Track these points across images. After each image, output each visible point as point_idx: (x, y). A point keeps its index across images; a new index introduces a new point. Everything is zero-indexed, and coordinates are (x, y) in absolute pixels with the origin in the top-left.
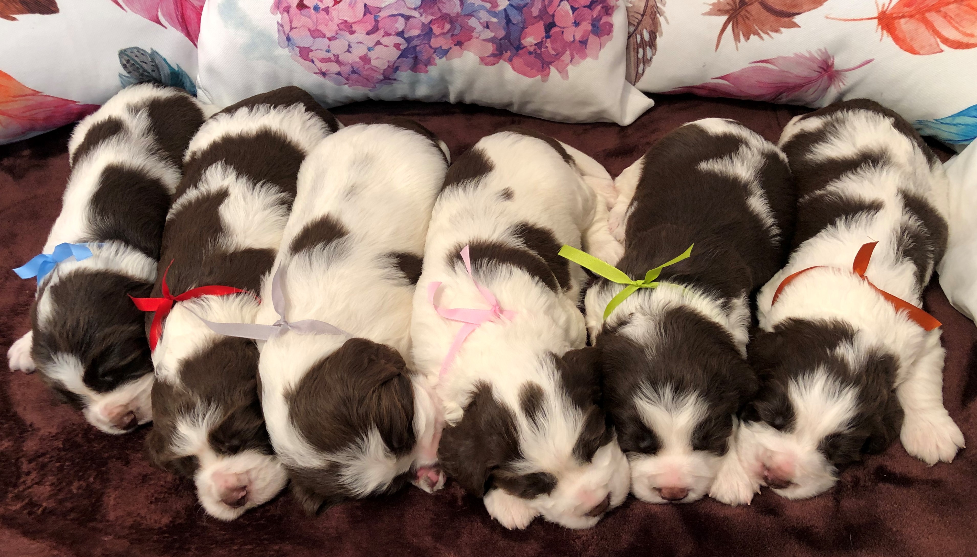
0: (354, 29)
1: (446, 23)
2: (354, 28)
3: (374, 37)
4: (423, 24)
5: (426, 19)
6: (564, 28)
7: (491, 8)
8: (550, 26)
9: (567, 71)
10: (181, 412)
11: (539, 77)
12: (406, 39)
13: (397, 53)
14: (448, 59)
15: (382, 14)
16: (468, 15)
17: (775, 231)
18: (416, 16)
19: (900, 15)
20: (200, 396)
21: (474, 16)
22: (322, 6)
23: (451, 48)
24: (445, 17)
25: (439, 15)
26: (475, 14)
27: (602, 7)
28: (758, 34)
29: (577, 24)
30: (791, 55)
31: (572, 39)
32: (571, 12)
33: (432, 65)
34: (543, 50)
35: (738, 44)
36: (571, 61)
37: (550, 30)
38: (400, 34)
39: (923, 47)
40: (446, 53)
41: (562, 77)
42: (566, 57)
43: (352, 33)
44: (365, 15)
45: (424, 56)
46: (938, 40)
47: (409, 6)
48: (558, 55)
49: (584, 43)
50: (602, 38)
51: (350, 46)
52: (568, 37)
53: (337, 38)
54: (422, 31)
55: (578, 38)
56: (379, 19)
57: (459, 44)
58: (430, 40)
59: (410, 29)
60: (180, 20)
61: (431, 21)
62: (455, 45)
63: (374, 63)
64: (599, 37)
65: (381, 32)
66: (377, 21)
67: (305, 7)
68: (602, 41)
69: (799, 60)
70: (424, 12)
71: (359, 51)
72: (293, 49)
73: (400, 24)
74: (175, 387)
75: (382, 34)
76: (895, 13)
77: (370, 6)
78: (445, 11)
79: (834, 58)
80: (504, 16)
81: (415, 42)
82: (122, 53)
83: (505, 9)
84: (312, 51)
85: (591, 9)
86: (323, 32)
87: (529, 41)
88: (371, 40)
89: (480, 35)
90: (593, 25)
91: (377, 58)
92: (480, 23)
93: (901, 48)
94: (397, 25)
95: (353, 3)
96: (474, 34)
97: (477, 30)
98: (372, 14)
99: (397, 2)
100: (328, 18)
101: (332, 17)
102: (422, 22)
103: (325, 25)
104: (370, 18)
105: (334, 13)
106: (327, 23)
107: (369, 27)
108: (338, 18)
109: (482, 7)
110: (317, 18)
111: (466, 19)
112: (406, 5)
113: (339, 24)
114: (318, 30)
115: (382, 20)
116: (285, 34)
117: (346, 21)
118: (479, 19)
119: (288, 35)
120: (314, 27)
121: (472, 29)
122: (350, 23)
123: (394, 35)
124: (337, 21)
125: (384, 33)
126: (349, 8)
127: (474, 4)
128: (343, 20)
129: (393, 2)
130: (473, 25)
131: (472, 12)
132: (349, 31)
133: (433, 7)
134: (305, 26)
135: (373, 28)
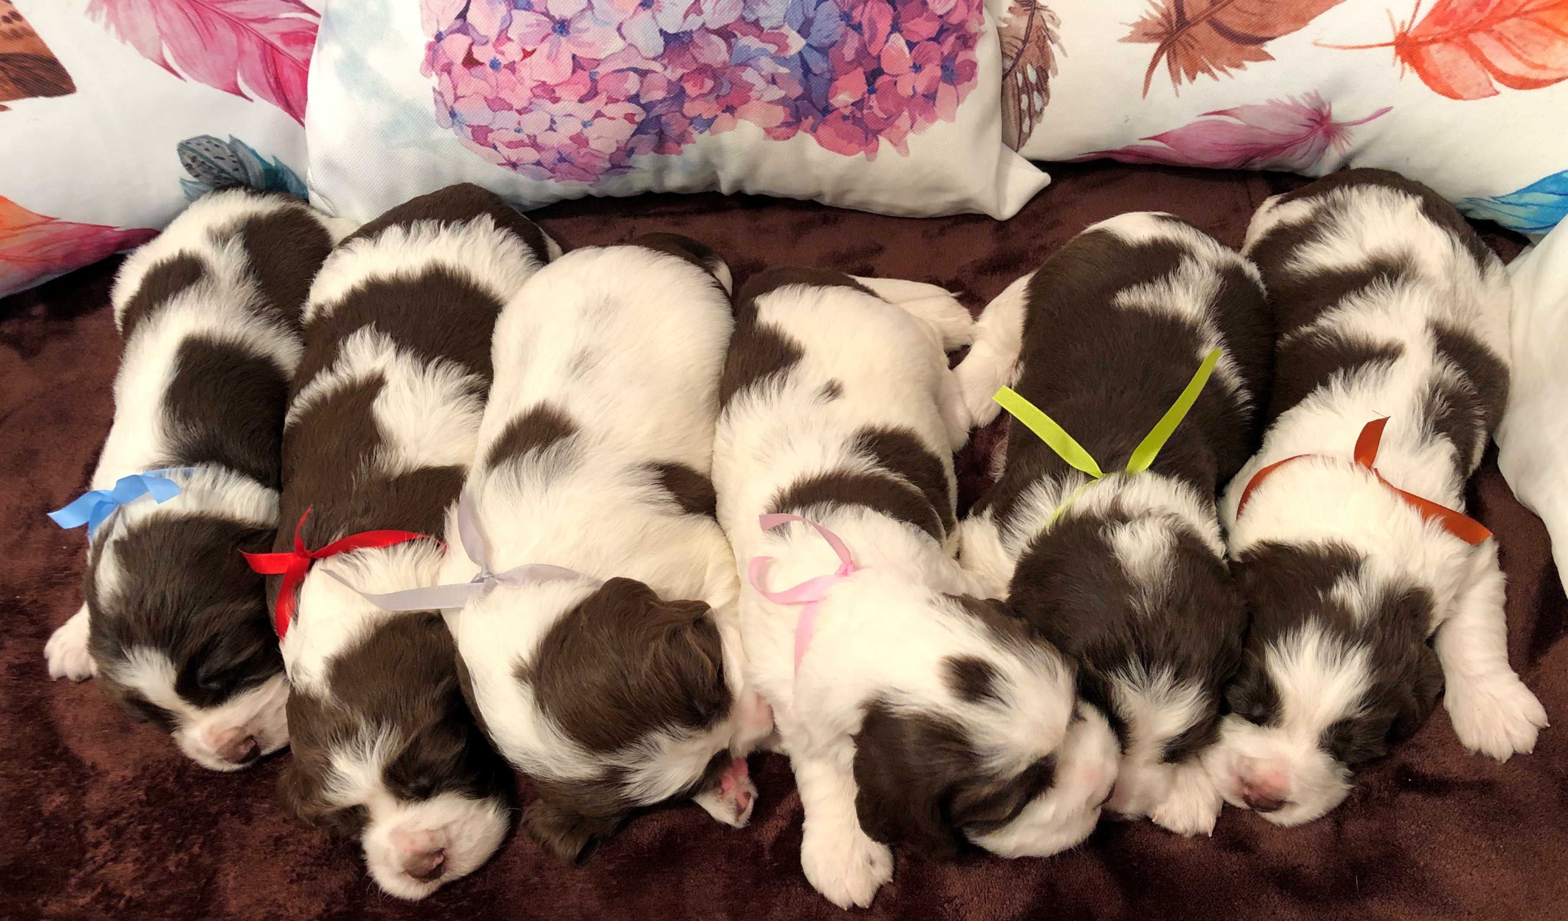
0: (557, 95)
1: (706, 80)
2: (559, 92)
3: (592, 106)
4: (669, 81)
5: (673, 74)
6: (897, 76)
7: (777, 52)
8: (874, 75)
9: (906, 143)
10: (338, 740)
11: (862, 153)
12: (644, 107)
13: (630, 128)
14: (713, 133)
15: (602, 70)
16: (740, 65)
17: (1244, 396)
18: (657, 70)
19: (1430, 38)
20: (364, 715)
21: (750, 66)
22: (503, 61)
23: (716, 116)
24: (704, 70)
25: (695, 66)
26: (751, 62)
27: (958, 38)
28: (1209, 71)
29: (917, 68)
30: (1262, 102)
31: (911, 93)
32: (906, 50)
33: (687, 143)
34: (865, 111)
35: (1179, 86)
36: (912, 127)
37: (875, 79)
38: (634, 99)
39: (1466, 88)
40: (709, 124)
41: (899, 152)
42: (904, 120)
43: (555, 100)
44: (574, 72)
45: (673, 131)
46: (1491, 76)
47: (645, 55)
48: (890, 119)
49: (930, 97)
50: (959, 87)
51: (553, 122)
52: (905, 88)
53: (531, 111)
54: (669, 92)
55: (920, 89)
56: (598, 77)
57: (730, 109)
58: (682, 107)
59: (649, 91)
60: (274, 86)
61: (682, 77)
62: (724, 111)
63: (594, 145)
64: (954, 85)
65: (603, 97)
66: (594, 81)
67: (477, 63)
68: (960, 92)
69: (1275, 110)
70: (669, 63)
71: (568, 129)
72: (462, 129)
73: (632, 84)
74: (323, 701)
75: (605, 100)
76: (1421, 36)
77: (581, 58)
78: (703, 60)
79: (1330, 105)
80: (799, 64)
81: (658, 110)
82: (184, 148)
83: (800, 53)
84: (492, 131)
85: (939, 43)
86: (508, 101)
87: (843, 99)
88: (587, 110)
89: (762, 95)
90: (944, 68)
91: (599, 138)
92: (762, 76)
93: (1434, 89)
94: (627, 86)
95: (554, 55)
96: (752, 95)
97: (756, 88)
98: (585, 71)
99: (624, 50)
100: (515, 80)
101: (522, 79)
102: (668, 79)
103: (512, 91)
104: (582, 76)
105: (524, 72)
106: (515, 87)
107: (583, 91)
108: (531, 78)
109: (764, 52)
110: (497, 80)
111: (739, 72)
112: (640, 53)
113: (535, 87)
114: (500, 99)
115: (602, 78)
116: (446, 107)
117: (544, 83)
118: (758, 70)
119: (452, 107)
120: (493, 94)
121: (749, 87)
122: (552, 85)
123: (623, 101)
124: (529, 83)
125: (608, 98)
126: (547, 62)
127: (749, 47)
128: (541, 81)
129: (618, 49)
130: (750, 81)
131: (747, 60)
132: (551, 98)
133: (684, 55)
134: (478, 93)
135: (589, 92)
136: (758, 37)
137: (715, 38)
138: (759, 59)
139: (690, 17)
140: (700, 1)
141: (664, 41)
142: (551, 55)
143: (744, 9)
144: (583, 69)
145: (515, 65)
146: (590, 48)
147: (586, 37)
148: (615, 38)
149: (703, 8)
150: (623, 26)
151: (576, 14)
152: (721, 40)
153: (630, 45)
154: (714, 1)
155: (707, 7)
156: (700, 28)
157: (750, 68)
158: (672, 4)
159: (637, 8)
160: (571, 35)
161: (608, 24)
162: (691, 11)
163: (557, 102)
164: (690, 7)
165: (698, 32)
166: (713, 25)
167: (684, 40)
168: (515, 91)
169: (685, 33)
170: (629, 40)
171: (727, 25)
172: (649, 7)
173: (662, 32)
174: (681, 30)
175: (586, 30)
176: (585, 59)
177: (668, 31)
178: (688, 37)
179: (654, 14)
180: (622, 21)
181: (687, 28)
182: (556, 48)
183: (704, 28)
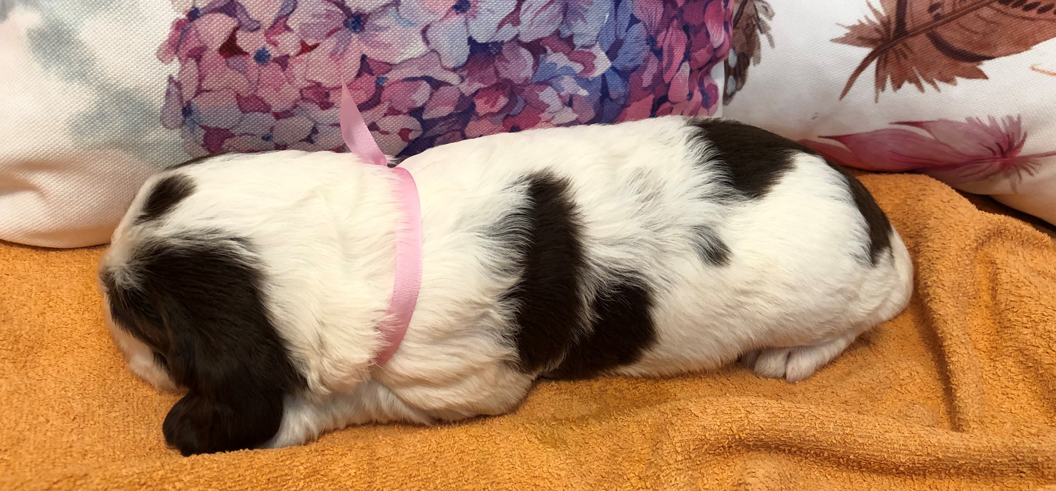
0: (332, 99)
1: (501, 97)
2: (334, 97)
4: (461, 96)
5: (469, 88)
7: (582, 72)
12: (424, 123)
16: (541, 83)
18: (453, 82)
21: (551, 85)
24: (503, 86)
25: (494, 81)
28: (917, 82)
35: (881, 93)
38: (415, 113)
43: (326, 106)
44: (358, 75)
47: (445, 63)
51: (315, 131)
54: (456, 108)
56: (385, 84)
58: (466, 126)
59: (436, 105)
61: (477, 92)
65: (384, 108)
67: (238, 52)
70: (468, 75)
72: (191, 131)
73: (421, 94)
75: (385, 111)
77: (372, 60)
78: (505, 74)
80: (600, 87)
83: (603, 76)
84: (233, 136)
86: (267, 101)
89: (553, 118)
92: (559, 97)
94: (415, 96)
95: (339, 53)
96: (545, 116)
97: (550, 109)
98: (373, 75)
99: (424, 56)
100: (284, 76)
101: (293, 76)
102: (461, 93)
103: (275, 89)
104: (368, 81)
105: (297, 68)
106: (280, 85)
107: (364, 98)
108: (304, 77)
109: (568, 71)
110: (259, 75)
111: (538, 91)
112: (441, 62)
113: (305, 88)
114: (257, 98)
115: (390, 85)
116: (181, 102)
117: (319, 84)
118: (558, 90)
119: (189, 103)
120: (249, 91)
121: (543, 107)
122: (327, 89)
123: (405, 114)
124: (300, 83)
125: (389, 109)
126: (330, 62)
127: (556, 65)
128: (314, 82)
129: (418, 55)
130: (547, 101)
131: (550, 79)
132: (322, 103)
133: (486, 68)
134: (230, 88)
135: (370, 100)
136: (567, 55)
137: (524, 52)
138: (562, 78)
139: (504, 27)
140: (520, 10)
141: (470, 51)
142: (336, 53)
143: (562, 23)
144: (371, 73)
145: (289, 60)
146: (385, 50)
147: (384, 37)
148: (418, 41)
149: (521, 18)
150: (430, 30)
151: (377, 9)
152: (530, 54)
153: (433, 51)
154: (535, 12)
155: (526, 17)
156: (512, 40)
157: (550, 87)
158: (489, 10)
159: (449, 11)
160: (366, 33)
161: (412, 25)
162: (508, 20)
163: (327, 108)
164: (508, 17)
165: (509, 44)
166: (526, 39)
167: (492, 51)
168: (280, 90)
169: (495, 43)
170: (433, 46)
171: (541, 39)
172: (464, 11)
173: (471, 41)
174: (492, 40)
175: (385, 29)
176: (375, 61)
177: (477, 40)
178: (497, 49)
179: (467, 20)
180: (429, 23)
181: (498, 38)
182: (343, 46)
183: (516, 40)
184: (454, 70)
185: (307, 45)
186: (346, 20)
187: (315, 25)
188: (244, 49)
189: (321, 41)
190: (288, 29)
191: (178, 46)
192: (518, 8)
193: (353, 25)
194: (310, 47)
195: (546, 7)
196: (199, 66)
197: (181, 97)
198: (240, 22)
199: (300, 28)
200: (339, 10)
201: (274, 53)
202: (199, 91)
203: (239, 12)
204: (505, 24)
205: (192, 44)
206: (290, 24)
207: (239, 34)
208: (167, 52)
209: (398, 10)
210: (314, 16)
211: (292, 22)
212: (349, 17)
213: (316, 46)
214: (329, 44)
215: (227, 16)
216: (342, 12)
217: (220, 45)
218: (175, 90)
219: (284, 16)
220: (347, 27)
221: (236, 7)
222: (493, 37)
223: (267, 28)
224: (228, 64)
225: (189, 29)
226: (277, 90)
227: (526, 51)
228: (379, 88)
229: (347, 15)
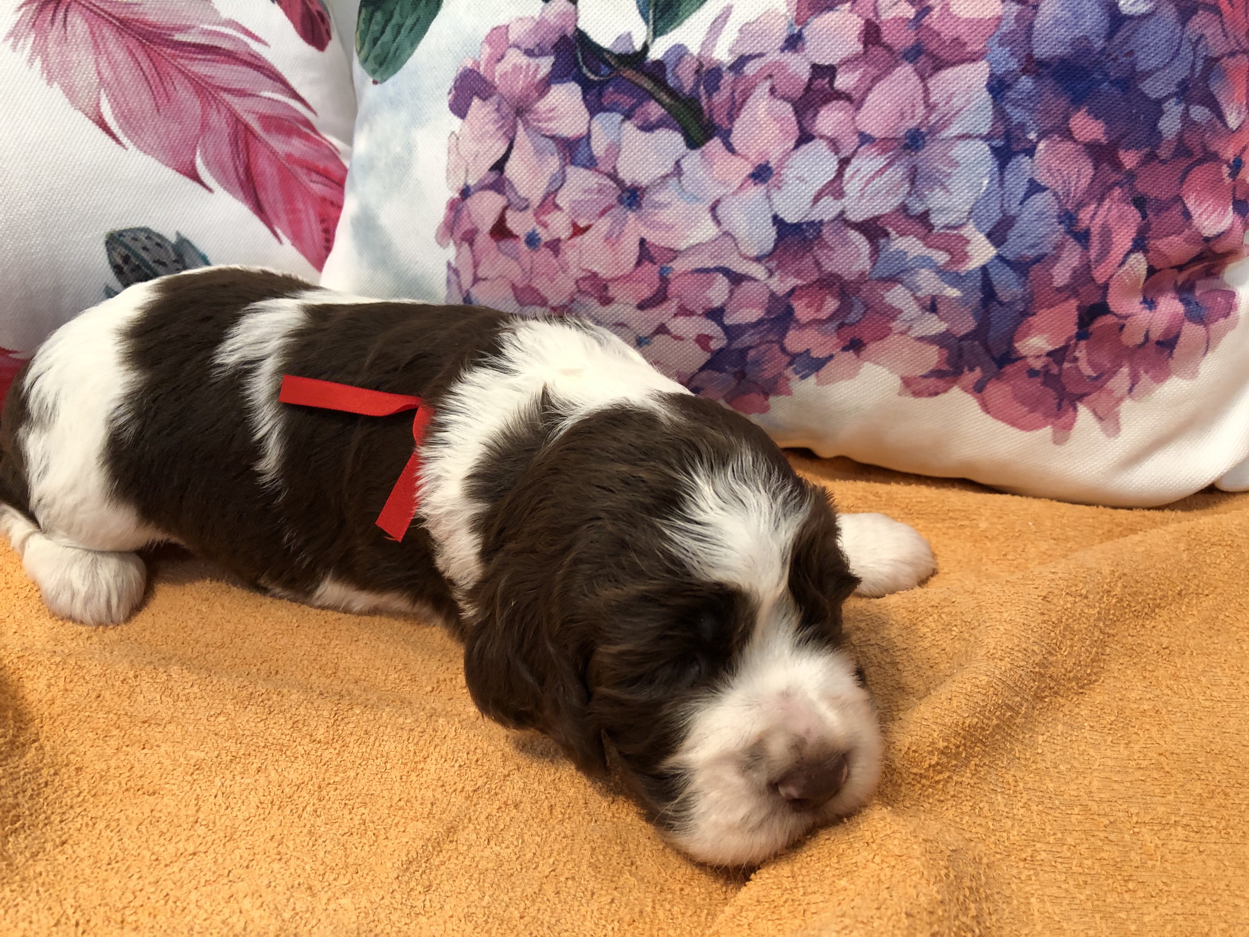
0: (611, 293)
1: (829, 298)
2: (613, 290)
3: (653, 317)
4: (773, 293)
5: (781, 284)
7: (948, 263)
8: (1094, 312)
9: (1118, 415)
11: (1048, 430)
12: (727, 329)
13: (702, 358)
15: (679, 266)
16: (885, 279)
18: (758, 277)
21: (901, 282)
23: (832, 357)
24: (829, 283)
25: (816, 276)
26: (905, 276)
31: (1142, 339)
33: (781, 392)
34: (1066, 366)
36: (1130, 391)
38: (715, 315)
40: (818, 365)
41: (1107, 434)
43: (607, 301)
44: (638, 264)
45: (762, 374)
47: (744, 250)
49: (1169, 343)
54: (767, 313)
55: (1155, 334)
56: (670, 276)
57: (856, 346)
58: (784, 336)
59: (739, 306)
60: (242, 178)
61: (792, 290)
62: (845, 349)
64: (1204, 326)
65: (672, 306)
67: (508, 235)
68: (1211, 334)
70: (778, 268)
73: (718, 291)
75: (674, 310)
77: (653, 245)
78: (830, 267)
80: (980, 285)
81: (747, 338)
83: (984, 268)
86: (542, 293)
87: (1036, 344)
88: (646, 321)
89: (910, 326)
92: (915, 297)
94: (711, 293)
95: (614, 236)
96: (897, 325)
97: (904, 316)
98: (655, 264)
99: (716, 240)
100: (557, 264)
101: (567, 264)
102: (771, 291)
103: (549, 279)
104: (650, 270)
105: (570, 255)
106: (554, 274)
107: (646, 292)
108: (578, 265)
109: (927, 262)
110: (532, 262)
111: (882, 290)
112: (738, 249)
113: (581, 279)
114: (532, 288)
115: (677, 277)
116: (461, 291)
117: (595, 275)
118: (913, 289)
119: (468, 293)
120: (524, 280)
121: (893, 313)
122: (604, 280)
123: (700, 315)
124: (575, 272)
125: (679, 307)
126: (604, 247)
127: (905, 253)
128: (589, 271)
129: (707, 239)
130: (896, 304)
131: (898, 273)
132: (601, 298)
133: (802, 257)
134: (504, 277)
135: (654, 296)
136: (922, 239)
137: (855, 235)
138: (917, 272)
139: (822, 200)
140: (843, 176)
141: (777, 233)
142: (611, 236)
143: (909, 194)
144: (652, 261)
145: (561, 244)
146: (666, 232)
147: (665, 216)
148: (706, 221)
149: (845, 188)
150: (720, 206)
151: (655, 181)
152: (864, 238)
153: (726, 234)
154: (865, 179)
155: (852, 187)
156: (835, 219)
157: (900, 286)
158: (798, 178)
159: (745, 181)
160: (643, 211)
161: (698, 200)
162: (827, 191)
163: (607, 304)
164: (826, 186)
165: (832, 225)
166: (856, 216)
167: (807, 234)
168: (554, 280)
169: (811, 224)
170: (725, 227)
171: (877, 218)
172: (764, 180)
173: (777, 220)
174: (806, 219)
175: (665, 206)
176: (656, 247)
177: (786, 219)
178: (814, 231)
179: (768, 191)
180: (718, 197)
181: (815, 216)
182: (618, 227)
183: (841, 218)
184: (758, 259)
185: (578, 226)
186: (620, 196)
187: (586, 202)
188: (514, 232)
189: (593, 221)
190: (557, 207)
191: (453, 228)
192: (840, 174)
193: (628, 201)
194: (581, 229)
195: (881, 172)
196: (472, 251)
197: (460, 287)
198: (509, 200)
199: (570, 206)
200: (611, 183)
201: (545, 236)
202: (476, 280)
203: (507, 189)
204: (823, 197)
205: (465, 226)
206: (558, 202)
207: (509, 214)
208: (444, 235)
209: (680, 182)
210: (585, 192)
211: (562, 199)
212: (623, 192)
213: (587, 228)
214: (603, 225)
215: (496, 194)
216: (615, 186)
217: (490, 227)
218: (453, 277)
219: (553, 193)
220: (622, 204)
221: (504, 183)
222: (806, 216)
223: (535, 207)
224: (499, 248)
225: (461, 209)
226: (552, 280)
227: (856, 233)
228: (664, 281)
229: (621, 188)
